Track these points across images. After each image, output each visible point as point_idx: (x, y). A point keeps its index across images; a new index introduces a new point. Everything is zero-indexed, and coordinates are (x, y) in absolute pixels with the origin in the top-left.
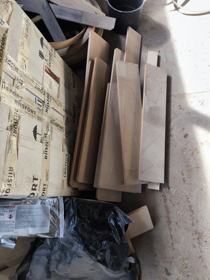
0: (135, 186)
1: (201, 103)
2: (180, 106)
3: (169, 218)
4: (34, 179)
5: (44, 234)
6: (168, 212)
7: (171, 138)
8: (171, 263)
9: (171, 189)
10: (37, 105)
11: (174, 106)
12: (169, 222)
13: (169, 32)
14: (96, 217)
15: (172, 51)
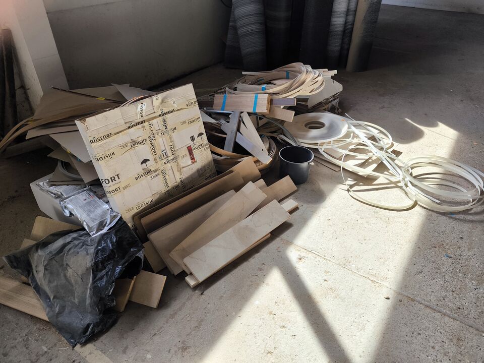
0: (176, 264)
1: (299, 257)
2: (279, 247)
3: (176, 313)
4: (118, 175)
5: (87, 224)
6: (180, 309)
7: (245, 264)
8: (137, 346)
9: (203, 296)
10: (161, 154)
11: (274, 244)
12: (172, 316)
13: (325, 200)
14: (125, 243)
15: (313, 212)
